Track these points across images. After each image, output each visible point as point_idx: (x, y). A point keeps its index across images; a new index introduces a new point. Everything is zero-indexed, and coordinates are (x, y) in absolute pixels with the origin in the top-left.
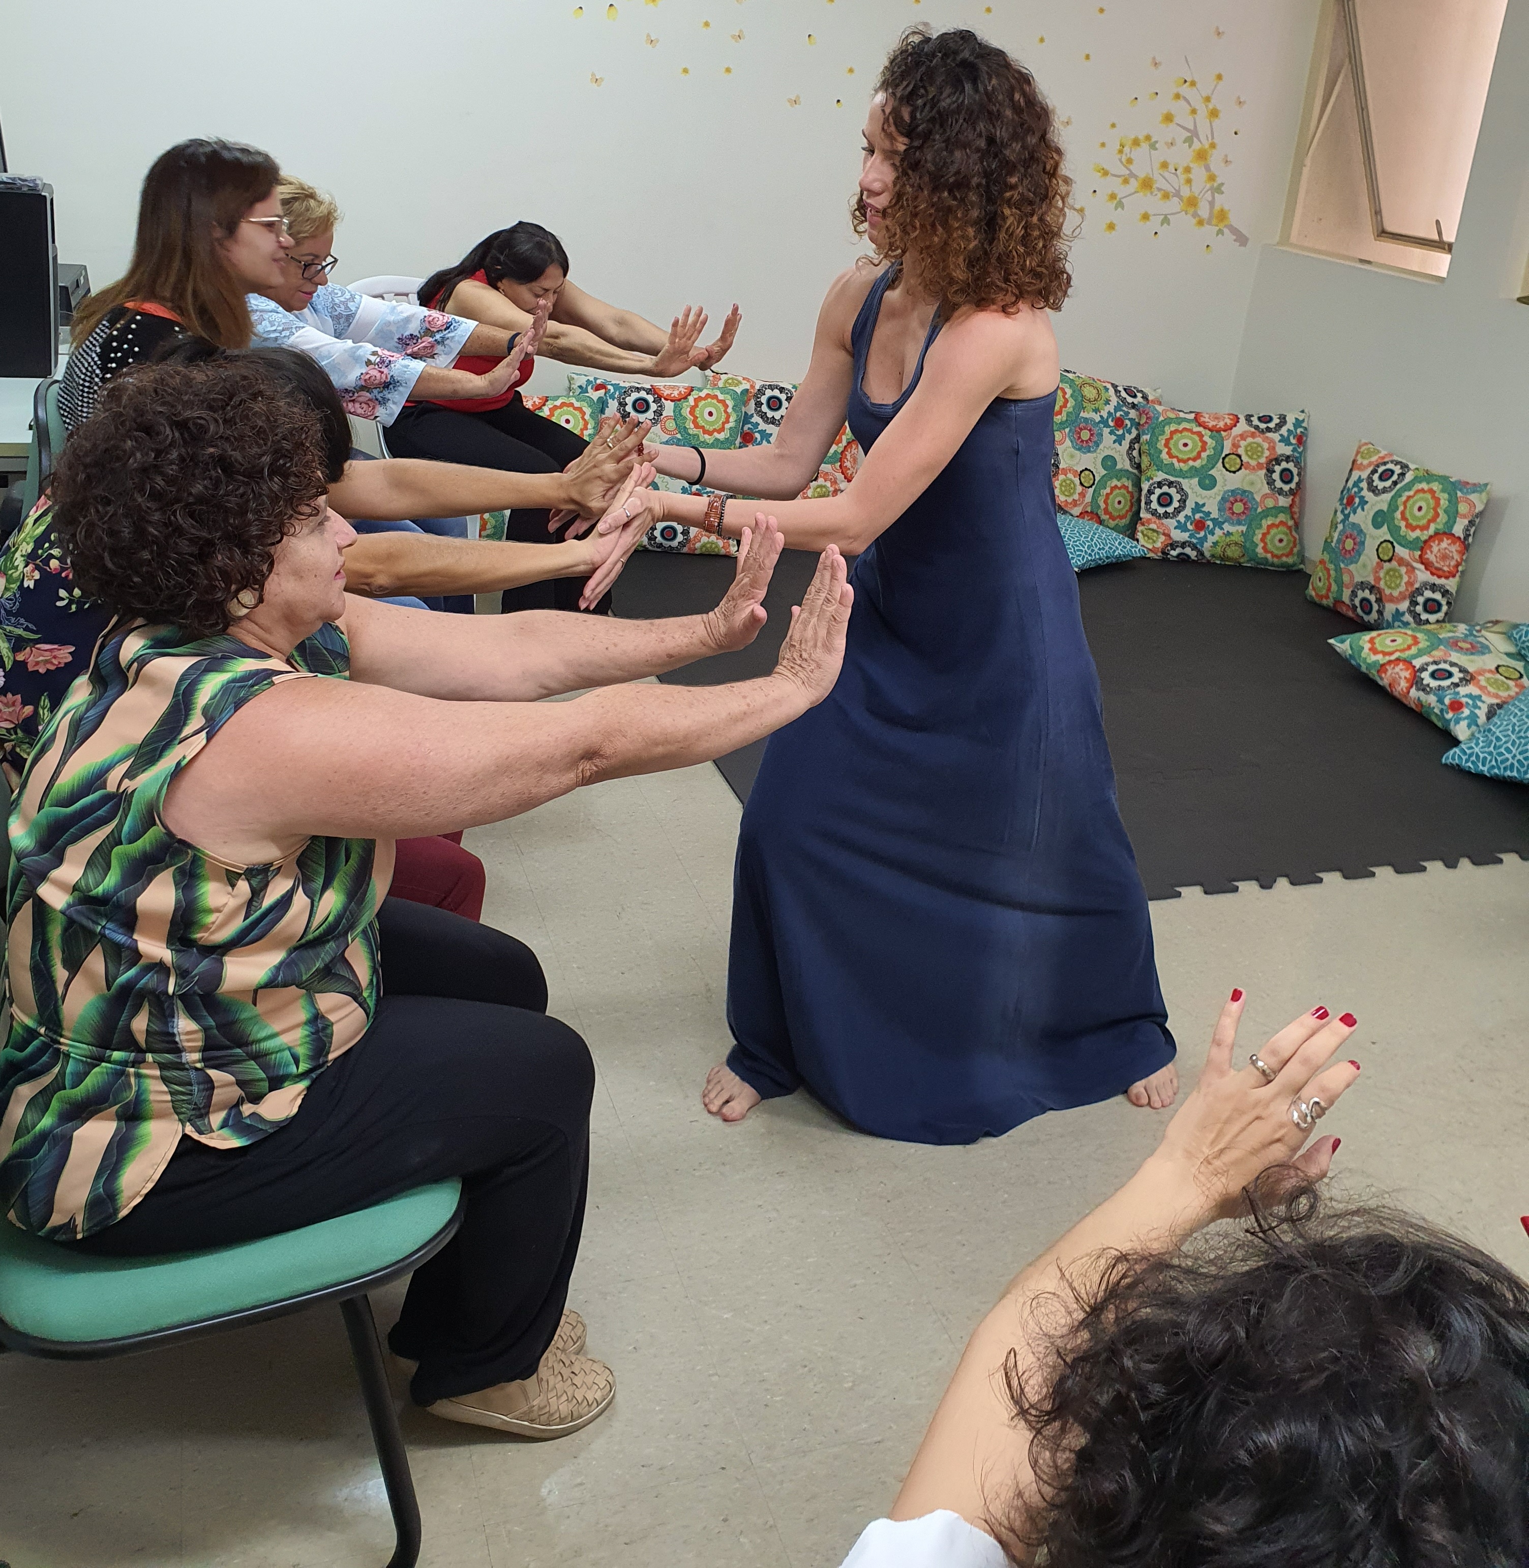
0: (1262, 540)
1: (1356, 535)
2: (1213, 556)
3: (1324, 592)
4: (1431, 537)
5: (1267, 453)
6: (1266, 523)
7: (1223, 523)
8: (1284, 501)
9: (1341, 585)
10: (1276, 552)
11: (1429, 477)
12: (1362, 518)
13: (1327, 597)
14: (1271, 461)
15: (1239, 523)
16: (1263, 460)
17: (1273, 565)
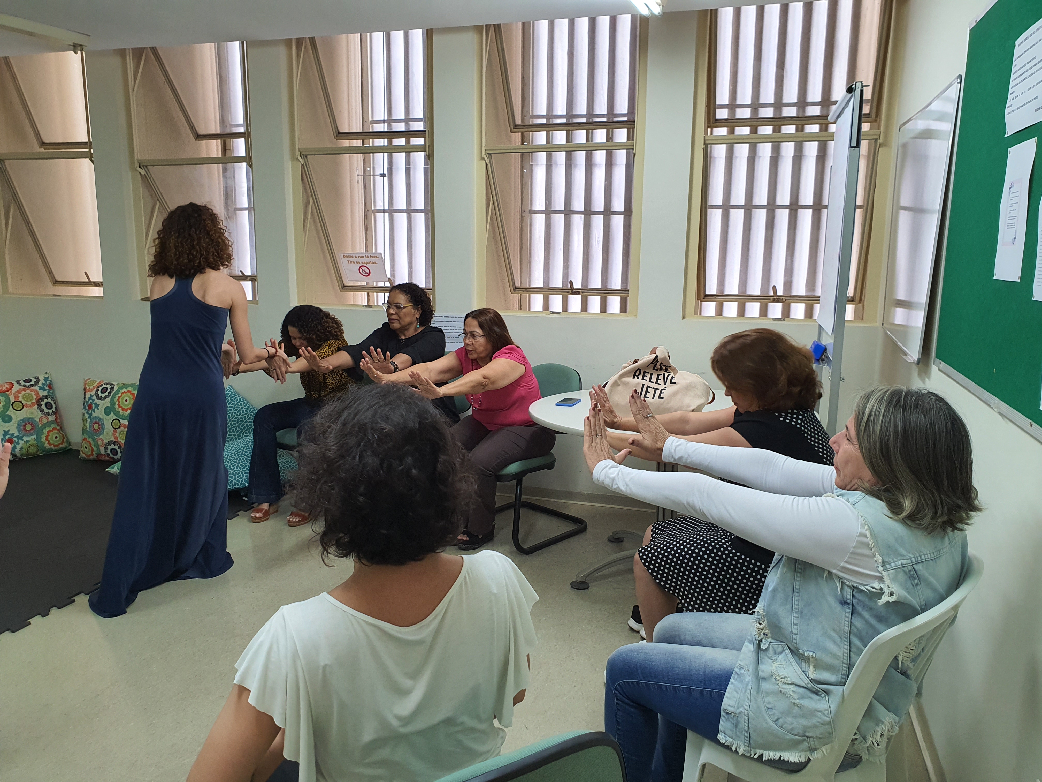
0: (47, 439)
1: (99, 422)
2: (22, 455)
3: (90, 453)
5: (35, 397)
6: (46, 431)
7: (23, 437)
8: (51, 418)
9: (98, 447)
10: (55, 444)
11: (125, 386)
12: (99, 413)
13: (92, 454)
14: (39, 400)
15: (32, 435)
16: (34, 401)
17: (55, 450)
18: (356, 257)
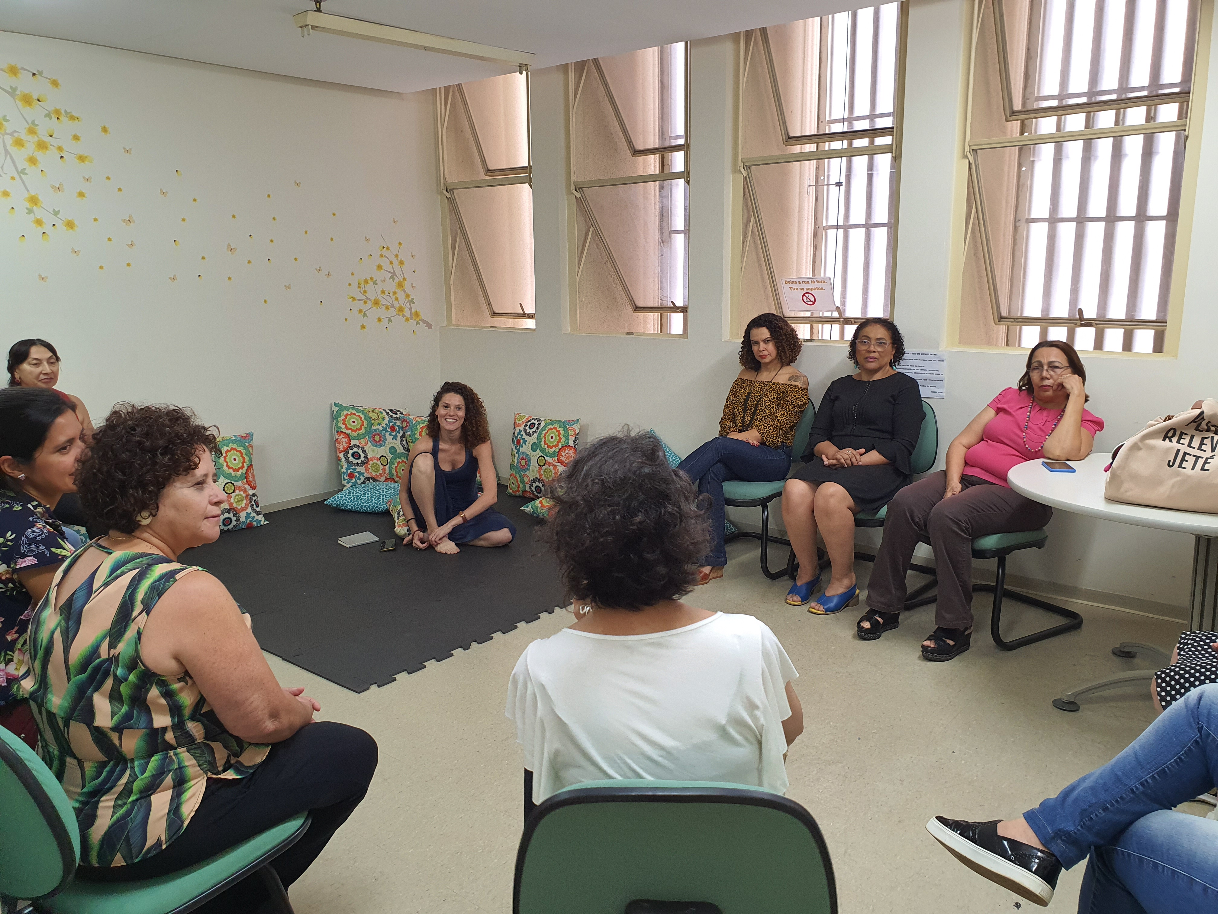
1: (526, 457)
3: (516, 489)
4: (560, 449)
9: (523, 483)
11: (552, 422)
12: (526, 449)
13: (518, 491)
18: (799, 282)
